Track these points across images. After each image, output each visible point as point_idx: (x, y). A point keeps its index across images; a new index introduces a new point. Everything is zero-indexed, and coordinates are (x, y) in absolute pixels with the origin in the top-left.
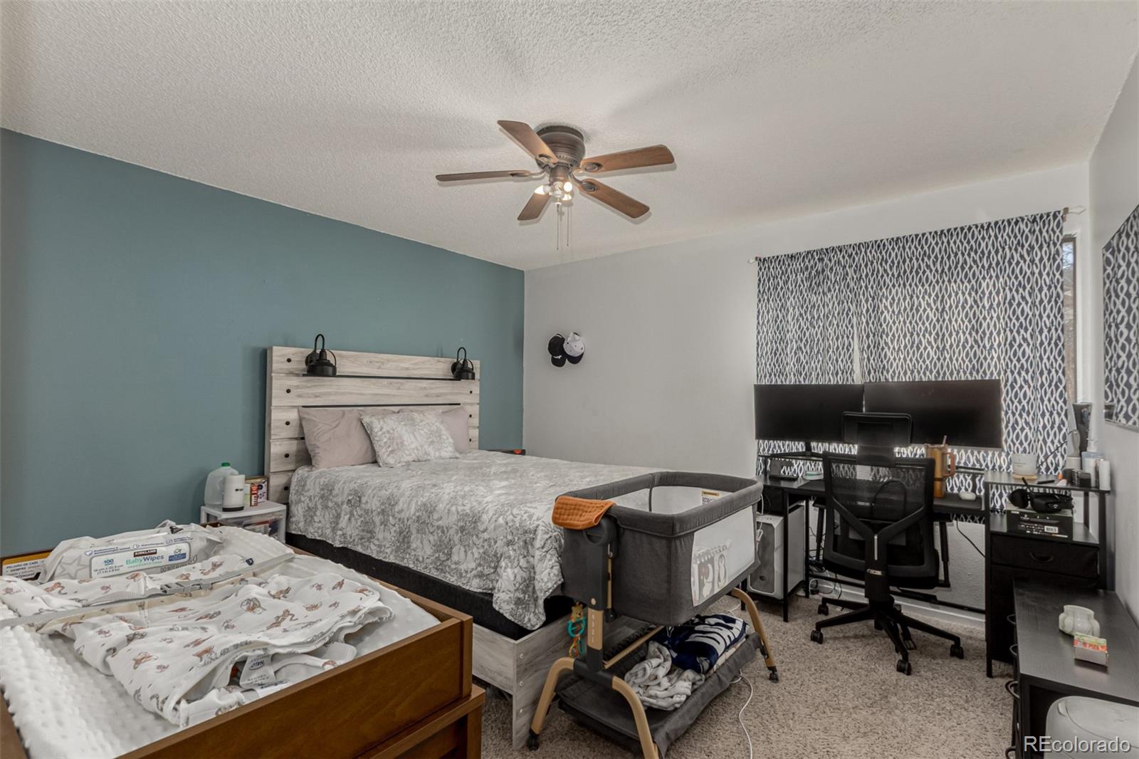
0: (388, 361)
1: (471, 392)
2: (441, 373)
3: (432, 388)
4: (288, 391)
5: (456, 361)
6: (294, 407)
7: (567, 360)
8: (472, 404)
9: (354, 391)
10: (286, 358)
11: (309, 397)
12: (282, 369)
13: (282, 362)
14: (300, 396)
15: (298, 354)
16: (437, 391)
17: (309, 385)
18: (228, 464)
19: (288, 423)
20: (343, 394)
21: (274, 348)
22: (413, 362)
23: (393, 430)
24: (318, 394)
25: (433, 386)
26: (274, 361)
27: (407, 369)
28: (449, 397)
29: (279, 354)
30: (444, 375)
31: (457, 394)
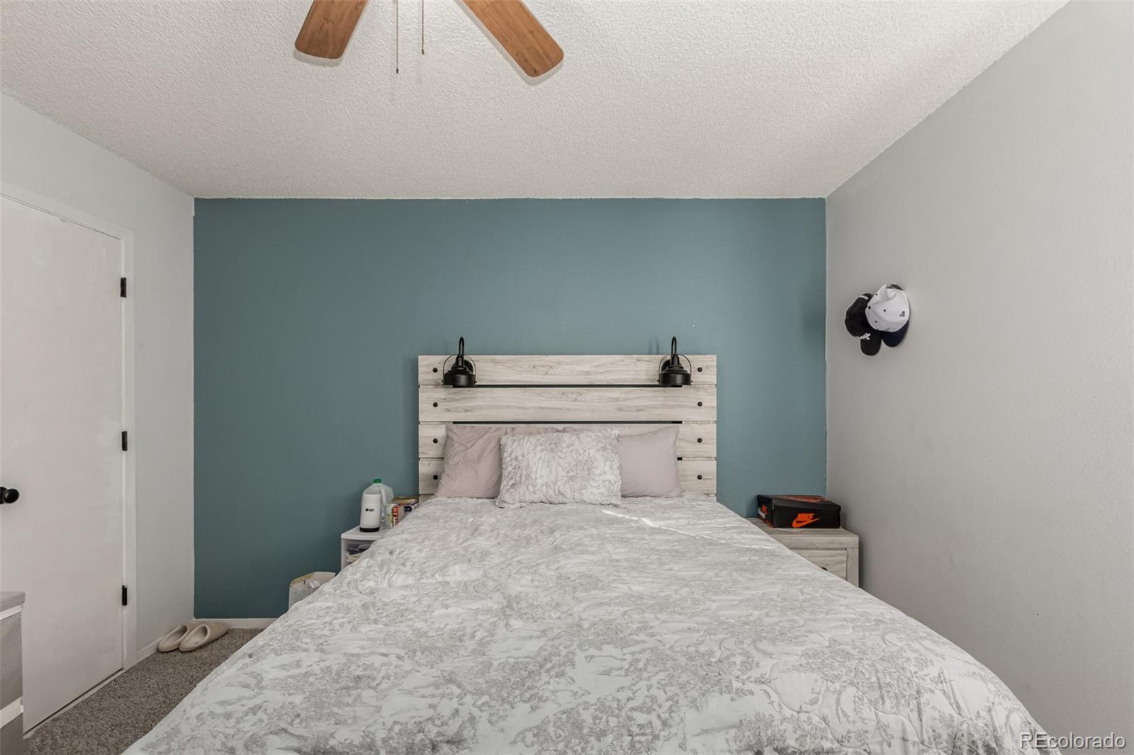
0: (559, 363)
1: (700, 404)
2: (644, 377)
3: (629, 399)
4: (435, 405)
5: (669, 357)
6: (444, 422)
7: (883, 342)
8: (702, 423)
9: (512, 404)
10: (431, 365)
11: (459, 412)
12: (428, 380)
13: (428, 373)
14: (448, 410)
15: (443, 362)
16: (638, 403)
17: (458, 397)
18: (379, 481)
19: (435, 441)
20: (499, 407)
21: (420, 357)
22: (597, 364)
23: (523, 456)
24: (469, 408)
25: (631, 396)
26: (419, 372)
27: (588, 373)
28: (658, 412)
29: (425, 363)
30: (650, 380)
31: (671, 407)
